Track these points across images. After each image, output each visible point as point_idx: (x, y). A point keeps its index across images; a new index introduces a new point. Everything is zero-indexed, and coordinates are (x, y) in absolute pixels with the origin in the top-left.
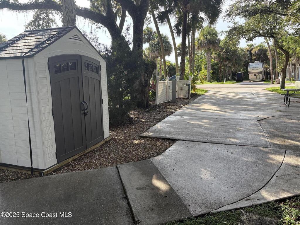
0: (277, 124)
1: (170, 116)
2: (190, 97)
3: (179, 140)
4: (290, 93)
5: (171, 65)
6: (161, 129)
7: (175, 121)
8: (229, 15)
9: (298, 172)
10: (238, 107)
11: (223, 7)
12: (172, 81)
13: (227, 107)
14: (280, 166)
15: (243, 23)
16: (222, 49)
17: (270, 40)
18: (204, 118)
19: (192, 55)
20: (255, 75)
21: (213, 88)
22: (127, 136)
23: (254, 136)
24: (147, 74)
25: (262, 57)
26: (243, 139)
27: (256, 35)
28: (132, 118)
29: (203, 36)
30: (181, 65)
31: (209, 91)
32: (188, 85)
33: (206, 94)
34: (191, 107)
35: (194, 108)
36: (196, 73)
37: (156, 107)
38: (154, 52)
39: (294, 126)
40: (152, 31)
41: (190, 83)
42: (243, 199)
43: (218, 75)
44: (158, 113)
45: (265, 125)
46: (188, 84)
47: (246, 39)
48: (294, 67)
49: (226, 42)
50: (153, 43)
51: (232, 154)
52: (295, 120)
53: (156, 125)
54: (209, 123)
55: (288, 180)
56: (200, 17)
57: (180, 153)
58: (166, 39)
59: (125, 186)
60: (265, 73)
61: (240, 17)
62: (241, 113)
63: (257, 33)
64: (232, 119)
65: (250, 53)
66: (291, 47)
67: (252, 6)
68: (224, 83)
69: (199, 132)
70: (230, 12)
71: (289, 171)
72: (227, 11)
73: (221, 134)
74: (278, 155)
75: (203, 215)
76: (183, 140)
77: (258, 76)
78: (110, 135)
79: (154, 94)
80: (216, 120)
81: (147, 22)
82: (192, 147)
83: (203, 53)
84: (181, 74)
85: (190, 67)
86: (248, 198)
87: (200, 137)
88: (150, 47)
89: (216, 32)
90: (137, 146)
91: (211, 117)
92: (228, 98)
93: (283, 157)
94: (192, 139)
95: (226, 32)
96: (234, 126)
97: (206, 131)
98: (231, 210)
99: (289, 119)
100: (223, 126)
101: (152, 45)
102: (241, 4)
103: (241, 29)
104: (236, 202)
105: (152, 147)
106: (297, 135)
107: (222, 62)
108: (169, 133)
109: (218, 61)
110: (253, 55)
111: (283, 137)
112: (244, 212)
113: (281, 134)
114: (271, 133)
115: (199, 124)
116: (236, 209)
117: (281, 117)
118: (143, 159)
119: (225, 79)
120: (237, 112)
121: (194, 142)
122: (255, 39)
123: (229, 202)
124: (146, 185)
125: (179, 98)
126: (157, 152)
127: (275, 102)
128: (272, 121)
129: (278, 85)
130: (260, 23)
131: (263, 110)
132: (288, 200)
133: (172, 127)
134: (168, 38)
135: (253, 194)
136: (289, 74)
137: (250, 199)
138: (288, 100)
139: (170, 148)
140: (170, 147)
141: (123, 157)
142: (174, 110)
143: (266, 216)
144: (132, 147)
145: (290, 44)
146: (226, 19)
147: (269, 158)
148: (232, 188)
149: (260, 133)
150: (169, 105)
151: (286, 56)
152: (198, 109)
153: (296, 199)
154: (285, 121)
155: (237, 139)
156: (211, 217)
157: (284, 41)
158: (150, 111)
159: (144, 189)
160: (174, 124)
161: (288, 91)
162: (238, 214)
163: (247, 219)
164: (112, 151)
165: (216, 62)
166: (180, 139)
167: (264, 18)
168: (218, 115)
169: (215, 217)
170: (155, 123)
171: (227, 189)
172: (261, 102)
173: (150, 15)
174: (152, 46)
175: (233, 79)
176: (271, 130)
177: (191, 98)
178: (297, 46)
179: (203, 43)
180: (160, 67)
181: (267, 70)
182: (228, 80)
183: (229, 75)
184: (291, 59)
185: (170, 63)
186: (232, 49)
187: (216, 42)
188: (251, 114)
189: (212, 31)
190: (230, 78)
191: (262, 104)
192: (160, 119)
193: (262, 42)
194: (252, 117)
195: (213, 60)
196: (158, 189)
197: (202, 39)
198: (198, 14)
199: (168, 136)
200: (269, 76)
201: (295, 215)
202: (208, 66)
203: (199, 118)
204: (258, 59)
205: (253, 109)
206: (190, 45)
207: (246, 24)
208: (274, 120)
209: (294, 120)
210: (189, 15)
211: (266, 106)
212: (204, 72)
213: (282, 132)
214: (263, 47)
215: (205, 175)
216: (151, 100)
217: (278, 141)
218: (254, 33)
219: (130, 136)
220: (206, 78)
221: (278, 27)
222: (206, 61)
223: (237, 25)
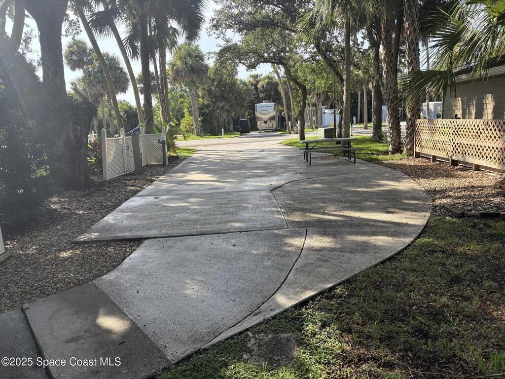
0: (294, 193)
1: (132, 199)
2: (167, 163)
3: (148, 238)
4: (311, 146)
5: (131, 108)
6: (114, 224)
7: (142, 206)
8: (216, 26)
9: (323, 258)
10: (243, 173)
11: (204, 13)
12: (131, 137)
13: (227, 173)
14: (300, 253)
15: (239, 41)
16: (213, 80)
17: (279, 68)
18: (191, 195)
19: (163, 91)
20: (266, 122)
21: (205, 146)
22: (44, 247)
23: (265, 214)
24: (80, 127)
25: (273, 94)
26: (250, 220)
27: (259, 60)
28: (55, 211)
29: (180, 59)
30: (145, 108)
31: (200, 150)
32: (162, 143)
33: (194, 156)
34: (168, 179)
35: (174, 180)
36: (173, 122)
37: (105, 185)
38: (94, 86)
39: (317, 192)
40: (86, 47)
41: (165, 139)
42: (250, 315)
43: (211, 124)
44: (109, 195)
45: (281, 196)
46: (161, 141)
47: (247, 66)
48: (315, 108)
49: (217, 70)
50: (90, 70)
51: (235, 247)
52: (319, 183)
53: (106, 218)
54: (200, 202)
55: (310, 272)
56: (171, 26)
57: (150, 260)
58: (115, 63)
59: (40, 342)
60: (280, 119)
61: (233, 31)
62: (247, 181)
63: (260, 57)
64: (234, 192)
65: (256, 88)
66: (308, 79)
67: (249, 15)
68: (222, 136)
69: (184, 220)
70: (217, 22)
71: (312, 258)
72: (213, 20)
73: (217, 219)
74: (297, 237)
75: (188, 358)
76: (155, 238)
77: (270, 124)
78: (6, 249)
79: (100, 161)
80: (210, 196)
81: (73, 30)
82: (171, 247)
83: (184, 88)
84: (147, 124)
85: (162, 112)
86: (257, 311)
87: (184, 227)
88: (85, 77)
89: (200, 53)
90: (66, 263)
91: (203, 192)
92: (229, 160)
93: (304, 240)
94: (170, 232)
95: (215, 53)
96: (237, 203)
97: (195, 217)
98: (232, 337)
99: (310, 183)
100: (221, 204)
101: (88, 74)
102: (233, 11)
103: (236, 50)
104: (239, 322)
105: (97, 258)
106: (321, 205)
107: (215, 102)
108: (130, 229)
109: (208, 101)
110: (261, 91)
111: (303, 210)
112: (251, 335)
113: (301, 206)
114: (289, 206)
115: (182, 206)
116: (240, 333)
117: (300, 182)
118: (79, 283)
119: (223, 130)
120: (241, 181)
121: (175, 238)
122: (258, 66)
123: (230, 324)
124: (84, 330)
125: (148, 166)
126: (107, 267)
127: (294, 160)
128: (289, 188)
129: (297, 135)
130: (262, 42)
131: (278, 175)
132: (311, 301)
133: (136, 218)
134: (118, 60)
135: (264, 303)
136: (310, 119)
137: (260, 312)
138: (309, 157)
139: (132, 256)
140: (132, 252)
141: (36, 289)
142: (140, 187)
143: (282, 332)
144: (57, 265)
145: (307, 74)
146: (212, 33)
147: (286, 244)
148: (234, 301)
149: (273, 209)
150: (131, 180)
151: (303, 93)
152: (181, 181)
153: (321, 298)
154: (306, 187)
155: (242, 222)
156: (201, 356)
157: (298, 70)
158: (93, 193)
159: (81, 339)
160: (138, 212)
161: (307, 143)
162: (243, 339)
163: (255, 344)
164: (11, 280)
165: (206, 102)
166: (150, 236)
167: (267, 35)
168: (213, 189)
169: (208, 355)
170: (103, 214)
171: (226, 305)
172: (275, 162)
173: (77, 17)
174: (90, 76)
175: (236, 130)
176: (288, 202)
177: (170, 163)
178: (316, 77)
179: (181, 71)
180: (110, 112)
181: (281, 113)
182: (227, 132)
183: (228, 123)
184: (310, 96)
185: (127, 106)
186: (228, 81)
187: (202, 70)
188: (261, 182)
189: (193, 51)
190: (231, 128)
191: (277, 164)
192: (112, 206)
193: (271, 71)
194: (262, 186)
195: (200, 99)
196: (108, 332)
197: (178, 64)
198: (166, 22)
199: (128, 234)
200: (285, 123)
201: (319, 321)
202: (194, 110)
203: (183, 196)
204: (268, 98)
205: (264, 174)
206: (159, 73)
207: (243, 43)
208: (292, 187)
209: (317, 184)
210: (150, 21)
211: (281, 167)
212: (187, 120)
213: (303, 202)
214: (272, 79)
215: (192, 290)
216: (95, 174)
217: (296, 217)
218: (256, 57)
219: (52, 245)
220: (193, 129)
221: (288, 48)
222: (190, 102)
223: (231, 44)
